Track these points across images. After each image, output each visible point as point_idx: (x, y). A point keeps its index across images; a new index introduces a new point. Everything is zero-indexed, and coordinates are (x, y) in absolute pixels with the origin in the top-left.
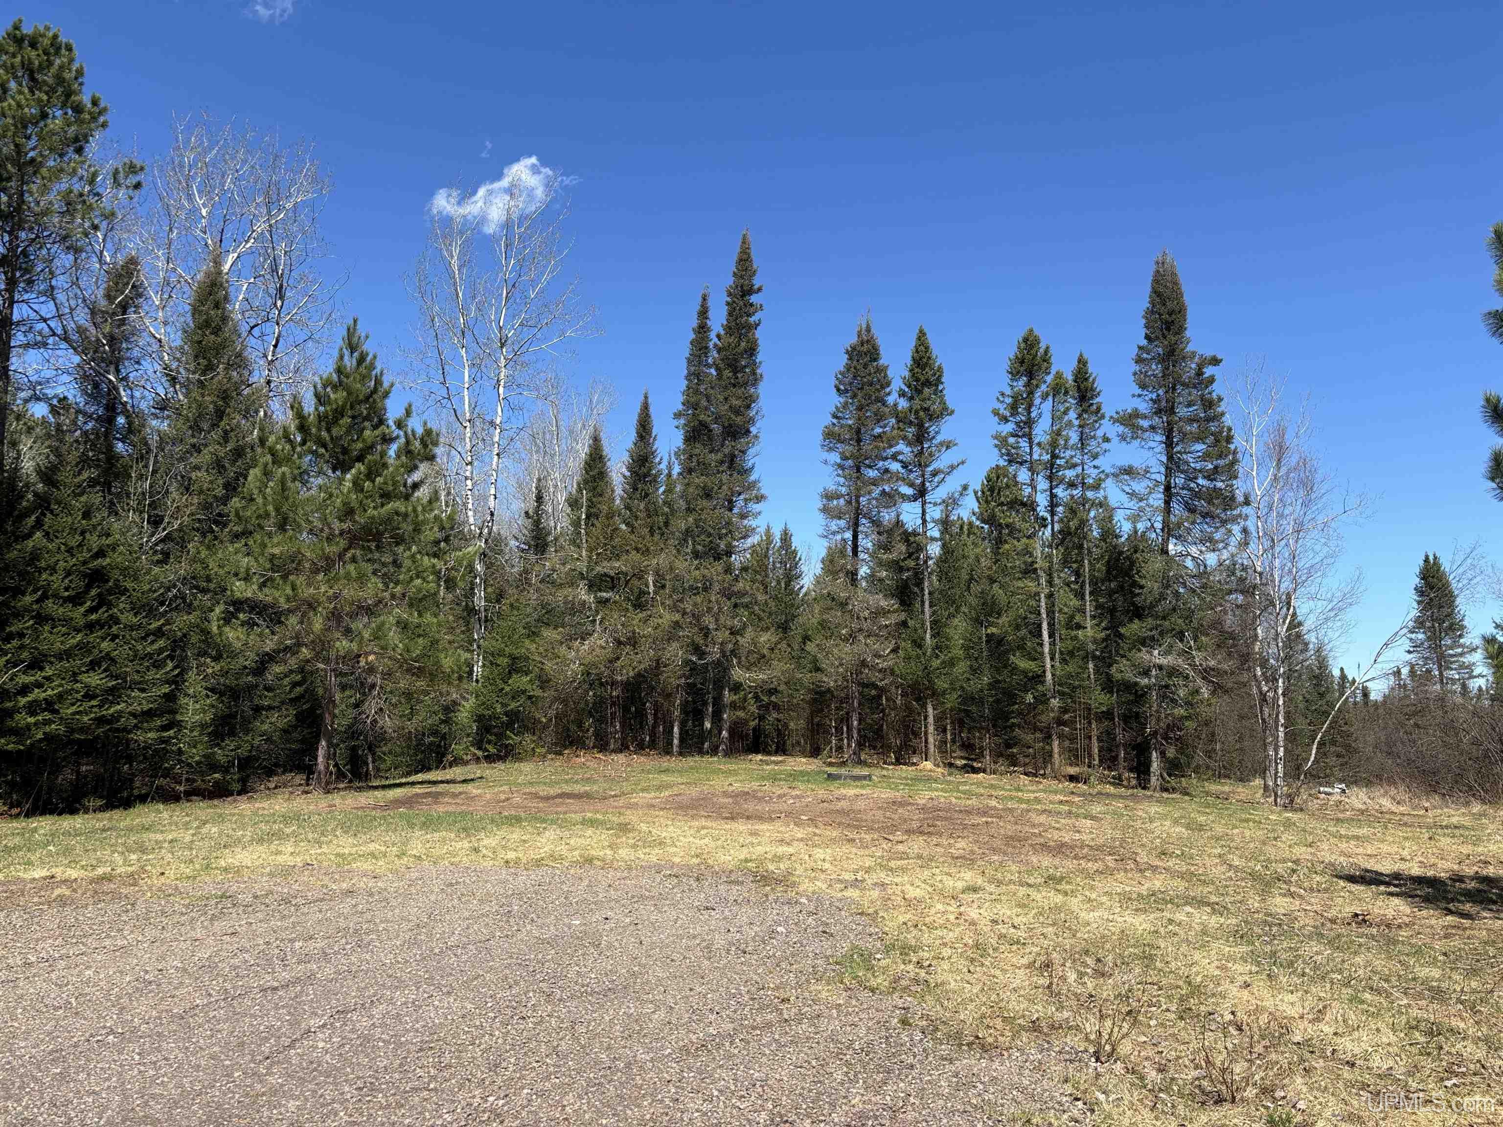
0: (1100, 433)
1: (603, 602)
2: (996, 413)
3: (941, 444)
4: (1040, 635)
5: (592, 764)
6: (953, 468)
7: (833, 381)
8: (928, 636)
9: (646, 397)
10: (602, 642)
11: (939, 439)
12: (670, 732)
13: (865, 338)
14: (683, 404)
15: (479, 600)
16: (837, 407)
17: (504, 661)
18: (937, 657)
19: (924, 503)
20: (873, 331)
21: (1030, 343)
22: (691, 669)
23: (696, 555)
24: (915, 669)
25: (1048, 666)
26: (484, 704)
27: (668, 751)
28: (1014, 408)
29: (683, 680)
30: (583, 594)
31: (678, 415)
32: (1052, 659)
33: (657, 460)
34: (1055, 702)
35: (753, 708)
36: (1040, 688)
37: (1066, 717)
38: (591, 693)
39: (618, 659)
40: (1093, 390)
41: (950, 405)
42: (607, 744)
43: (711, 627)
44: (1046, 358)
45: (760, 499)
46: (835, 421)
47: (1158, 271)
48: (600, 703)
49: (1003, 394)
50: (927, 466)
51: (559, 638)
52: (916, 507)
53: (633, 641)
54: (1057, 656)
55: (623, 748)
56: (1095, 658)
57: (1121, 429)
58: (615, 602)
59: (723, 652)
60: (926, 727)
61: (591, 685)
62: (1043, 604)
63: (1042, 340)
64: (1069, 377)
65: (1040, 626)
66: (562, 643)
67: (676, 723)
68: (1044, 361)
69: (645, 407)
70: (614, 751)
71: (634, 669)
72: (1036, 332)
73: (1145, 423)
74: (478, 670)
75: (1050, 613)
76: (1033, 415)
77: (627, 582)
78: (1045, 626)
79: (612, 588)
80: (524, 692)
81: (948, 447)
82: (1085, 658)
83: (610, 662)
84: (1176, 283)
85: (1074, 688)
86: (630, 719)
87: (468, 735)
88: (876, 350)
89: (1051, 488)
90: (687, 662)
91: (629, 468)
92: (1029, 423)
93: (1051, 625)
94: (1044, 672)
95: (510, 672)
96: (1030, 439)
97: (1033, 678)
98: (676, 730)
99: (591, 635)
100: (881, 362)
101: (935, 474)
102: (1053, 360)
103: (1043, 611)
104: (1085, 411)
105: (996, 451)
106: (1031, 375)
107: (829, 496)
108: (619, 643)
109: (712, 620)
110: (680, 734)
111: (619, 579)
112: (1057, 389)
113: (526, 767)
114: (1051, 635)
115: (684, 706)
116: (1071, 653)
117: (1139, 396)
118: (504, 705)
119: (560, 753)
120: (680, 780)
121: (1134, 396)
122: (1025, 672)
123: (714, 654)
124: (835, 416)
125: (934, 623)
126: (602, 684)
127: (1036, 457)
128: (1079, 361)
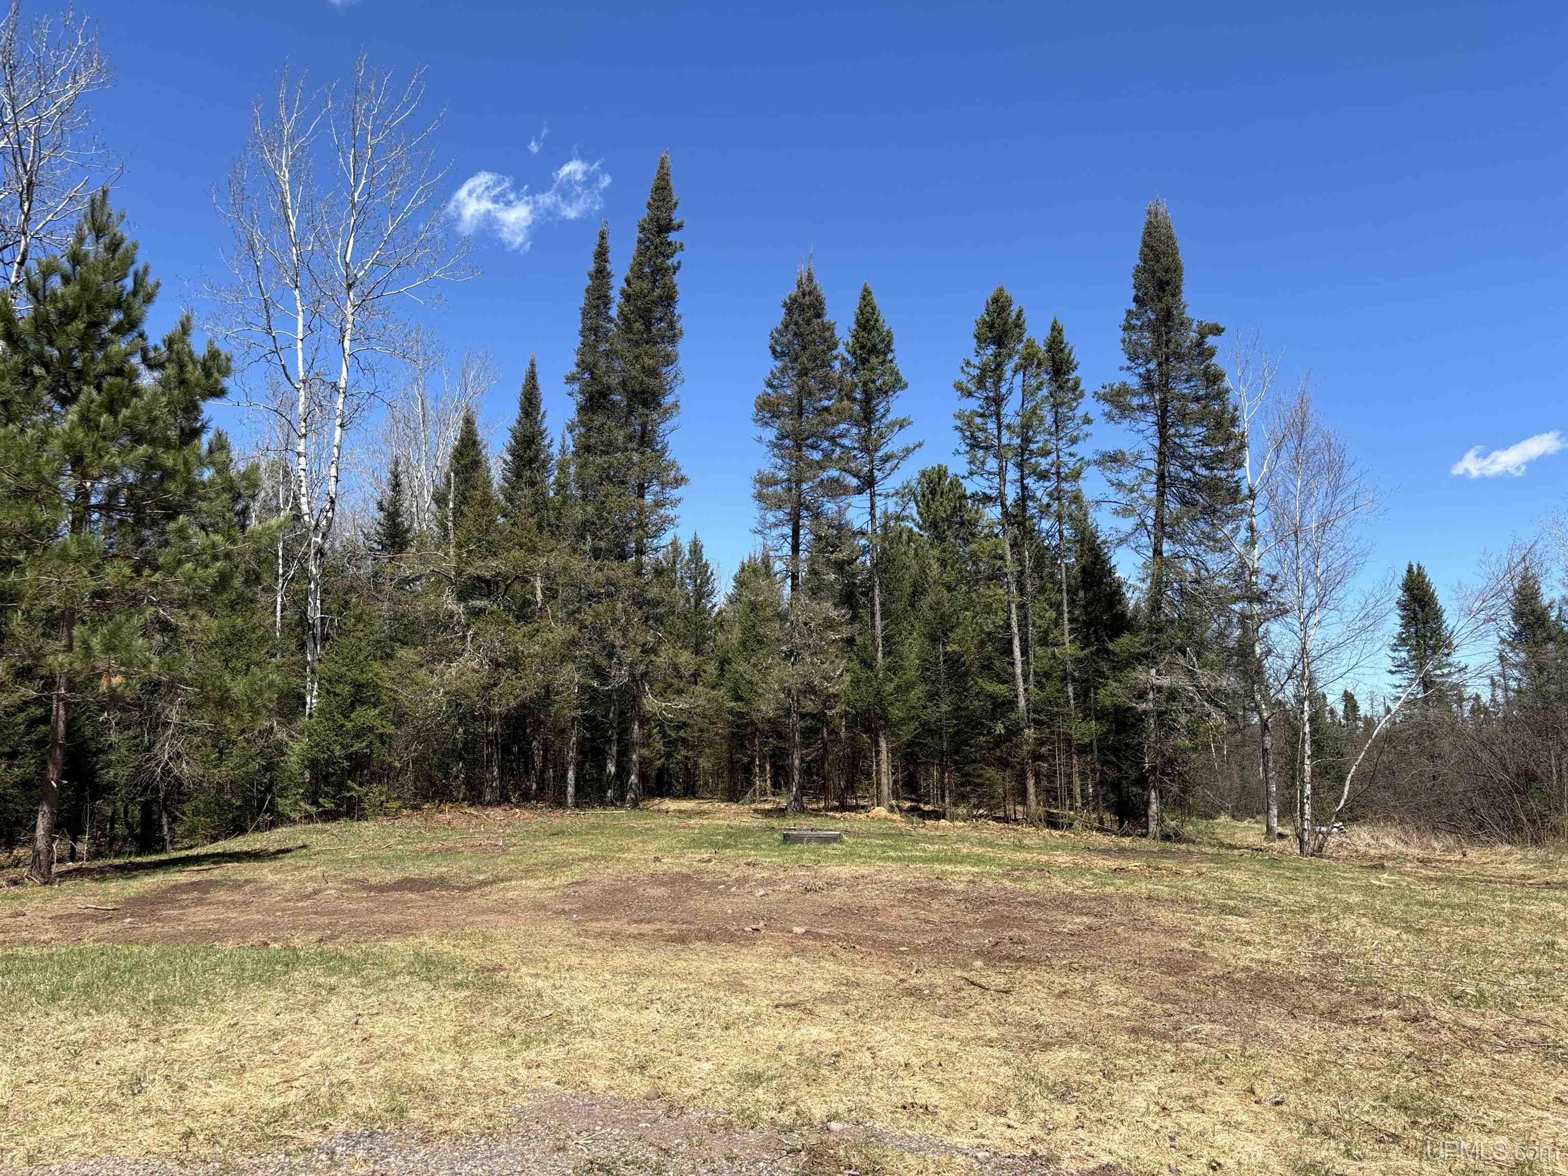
0: (1079, 413)
1: (477, 613)
2: (959, 387)
3: (892, 424)
4: (1010, 652)
5: (460, 822)
6: (908, 451)
7: (768, 341)
8: (880, 655)
9: (533, 365)
10: (474, 664)
11: (890, 417)
12: (564, 776)
13: (807, 289)
14: (578, 366)
15: (314, 614)
16: (772, 372)
17: (345, 690)
18: (891, 680)
19: (873, 495)
20: (816, 281)
21: (999, 305)
22: (591, 698)
23: (597, 553)
24: (866, 695)
25: (1021, 690)
26: (318, 745)
27: (559, 803)
28: (981, 382)
29: (579, 712)
30: (450, 603)
31: (571, 379)
32: (1025, 681)
33: (546, 442)
34: (1030, 733)
35: (659, 746)
36: (1013, 716)
37: (1043, 750)
38: (461, 730)
39: (495, 685)
40: (1069, 362)
41: (904, 377)
42: (481, 794)
43: (617, 643)
44: (1018, 325)
45: (679, 481)
46: (769, 391)
47: (1151, 223)
48: (471, 744)
49: (968, 364)
50: (876, 450)
51: (417, 659)
52: (863, 500)
53: (515, 662)
54: (1031, 678)
55: (502, 800)
56: (1074, 680)
57: (1107, 407)
58: (492, 613)
59: (632, 675)
60: (878, 765)
61: (460, 719)
62: (1014, 616)
63: (1014, 301)
64: (1042, 347)
65: (1010, 642)
66: (421, 666)
67: (572, 767)
68: (1016, 326)
69: (532, 377)
70: (490, 804)
71: (516, 697)
72: (1007, 292)
73: (1135, 402)
74: (312, 701)
75: (1023, 625)
76: (1003, 390)
77: (508, 587)
78: (1016, 642)
79: (488, 595)
80: (371, 729)
81: (901, 427)
82: (1063, 679)
83: (486, 688)
84: (1170, 237)
85: (1052, 716)
86: (511, 762)
87: (298, 786)
88: (821, 303)
89: (1022, 478)
90: (584, 689)
91: (513, 452)
92: (998, 401)
93: (1024, 641)
94: (1016, 696)
95: (353, 704)
96: (998, 418)
97: (1003, 703)
98: (571, 775)
99: (461, 655)
100: (826, 319)
101: (886, 459)
102: (1026, 325)
103: (1014, 624)
104: (1060, 387)
105: (958, 434)
106: (999, 342)
107: (765, 481)
108: (498, 665)
109: (619, 634)
110: (576, 779)
111: (497, 583)
112: (1028, 362)
113: (368, 828)
114: (1024, 653)
115: (581, 743)
116: (1048, 675)
117: (1129, 368)
118: (344, 747)
119: (416, 808)
120: (583, 851)
121: (1121, 369)
122: (992, 697)
123: (620, 676)
124: (770, 385)
125: (886, 639)
126: (475, 718)
127: (1005, 441)
128: (1054, 328)
